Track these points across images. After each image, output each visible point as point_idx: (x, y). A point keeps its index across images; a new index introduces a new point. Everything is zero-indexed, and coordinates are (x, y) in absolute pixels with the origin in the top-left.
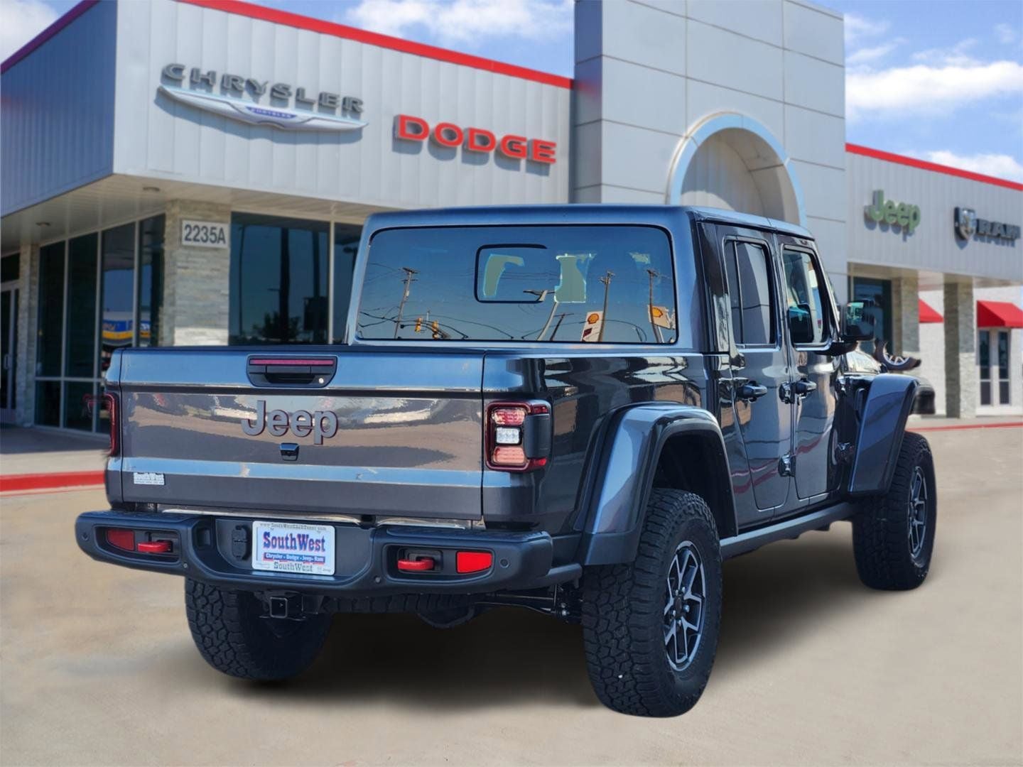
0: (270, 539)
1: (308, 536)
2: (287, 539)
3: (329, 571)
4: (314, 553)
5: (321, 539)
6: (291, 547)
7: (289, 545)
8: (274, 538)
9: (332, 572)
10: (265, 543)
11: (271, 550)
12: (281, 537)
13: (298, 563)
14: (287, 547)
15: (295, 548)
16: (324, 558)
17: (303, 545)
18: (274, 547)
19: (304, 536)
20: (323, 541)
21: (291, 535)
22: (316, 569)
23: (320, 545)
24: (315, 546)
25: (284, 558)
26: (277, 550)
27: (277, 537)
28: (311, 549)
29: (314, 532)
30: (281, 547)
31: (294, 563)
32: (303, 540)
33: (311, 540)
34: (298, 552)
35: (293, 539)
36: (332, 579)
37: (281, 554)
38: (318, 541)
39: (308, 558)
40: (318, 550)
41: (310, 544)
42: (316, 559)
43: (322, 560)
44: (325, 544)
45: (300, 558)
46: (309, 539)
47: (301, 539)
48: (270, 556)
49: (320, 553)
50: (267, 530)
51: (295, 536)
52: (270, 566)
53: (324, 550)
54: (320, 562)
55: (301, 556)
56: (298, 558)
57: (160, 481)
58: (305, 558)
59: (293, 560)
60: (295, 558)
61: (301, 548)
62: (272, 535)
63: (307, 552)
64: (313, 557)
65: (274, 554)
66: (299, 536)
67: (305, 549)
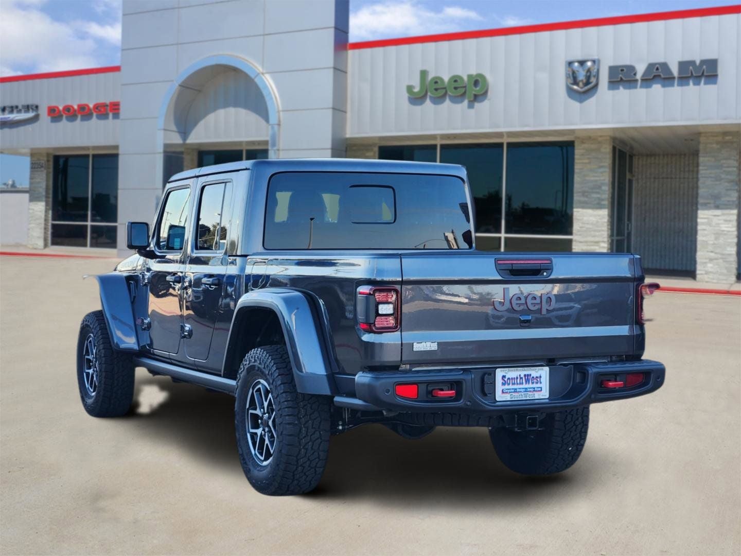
0: (506, 379)
1: (530, 375)
2: (517, 378)
3: (545, 395)
4: (535, 385)
5: (539, 376)
6: (520, 384)
7: (518, 382)
8: (509, 379)
9: (547, 396)
10: (502, 383)
11: (506, 387)
12: (513, 377)
13: (525, 393)
14: (517, 384)
15: (522, 383)
16: (541, 388)
17: (527, 381)
18: (509, 384)
19: (528, 375)
20: (540, 377)
21: (520, 375)
22: (537, 396)
23: (539, 380)
24: (535, 381)
25: (515, 391)
26: (511, 387)
27: (511, 378)
28: (533, 383)
29: (534, 372)
30: (513, 384)
31: (523, 394)
32: (528, 378)
33: (533, 377)
34: (524, 386)
35: (522, 378)
36: (547, 401)
37: (512, 389)
38: (537, 377)
39: (531, 389)
40: (537, 383)
41: (532, 380)
42: (536, 389)
43: (540, 389)
44: (541, 379)
45: (526, 390)
46: (531, 377)
47: (526, 378)
48: (506, 391)
49: (539, 385)
50: (504, 374)
51: (522, 376)
52: (507, 397)
53: (541, 383)
54: (539, 391)
55: (526, 389)
56: (524, 390)
57: (434, 347)
58: (529, 390)
59: (521, 392)
60: (522, 390)
61: (526, 384)
62: (507, 377)
63: (531, 385)
64: (534, 388)
65: (509, 389)
66: (525, 375)
67: (529, 383)
